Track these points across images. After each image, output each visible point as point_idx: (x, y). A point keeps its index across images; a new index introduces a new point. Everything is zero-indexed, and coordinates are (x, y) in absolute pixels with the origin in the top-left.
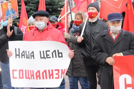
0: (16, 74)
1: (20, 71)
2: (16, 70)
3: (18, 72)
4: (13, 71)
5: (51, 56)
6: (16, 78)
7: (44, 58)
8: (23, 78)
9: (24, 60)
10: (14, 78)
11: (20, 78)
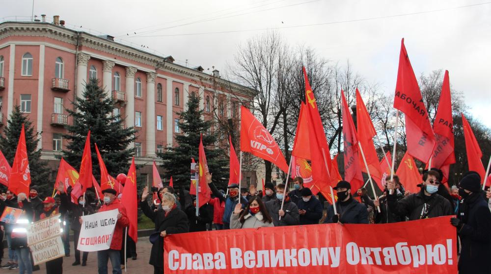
0: (84, 241)
1: (87, 239)
2: (84, 239)
3: (85, 240)
4: (82, 239)
5: (108, 223)
6: (83, 244)
7: (103, 225)
8: (88, 244)
9: (91, 230)
10: (81, 243)
11: (86, 244)
